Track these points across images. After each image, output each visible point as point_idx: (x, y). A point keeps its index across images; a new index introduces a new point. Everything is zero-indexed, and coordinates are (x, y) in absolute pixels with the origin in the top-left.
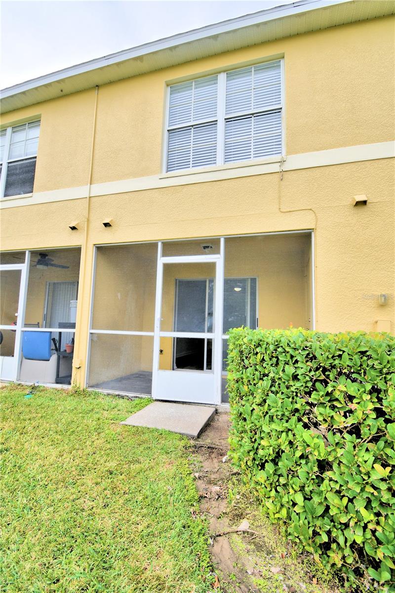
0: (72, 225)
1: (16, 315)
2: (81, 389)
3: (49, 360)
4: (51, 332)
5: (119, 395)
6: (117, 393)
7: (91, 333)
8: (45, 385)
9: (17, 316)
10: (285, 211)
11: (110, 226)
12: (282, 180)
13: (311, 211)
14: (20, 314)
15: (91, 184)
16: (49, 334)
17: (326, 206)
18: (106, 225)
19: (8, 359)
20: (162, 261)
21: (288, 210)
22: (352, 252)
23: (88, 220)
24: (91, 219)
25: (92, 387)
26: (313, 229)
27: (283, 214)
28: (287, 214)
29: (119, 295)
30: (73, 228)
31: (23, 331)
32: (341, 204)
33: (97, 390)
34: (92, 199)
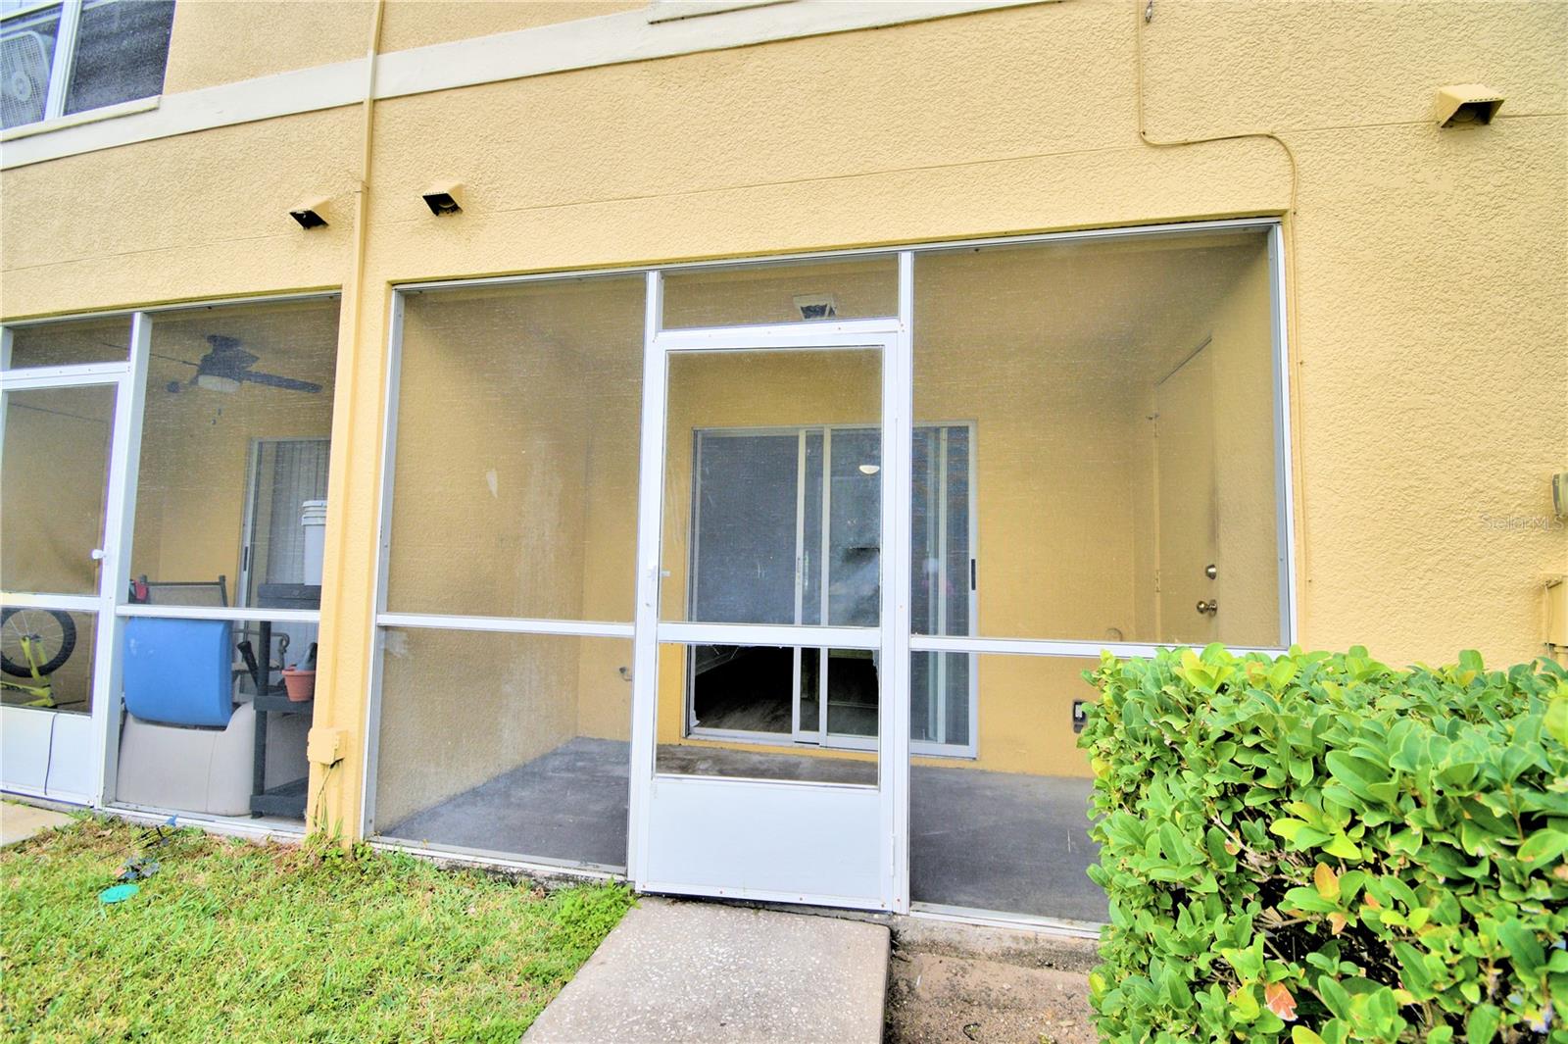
0: (300, 209)
1: (96, 554)
2: (347, 846)
3: (223, 728)
4: (229, 624)
5: (494, 871)
6: (487, 859)
7: (386, 628)
8: (208, 827)
9: (99, 562)
10: (1164, 140)
11: (455, 208)
12: (1148, 20)
13: (1272, 143)
14: (113, 554)
15: (378, 51)
16: (220, 628)
17: (1330, 123)
18: (441, 204)
19: (68, 721)
20: (660, 344)
21: (1182, 140)
22: (1441, 306)
23: (367, 190)
24: (379, 183)
25: (386, 833)
26: (1281, 214)
27: (1157, 153)
28: (1173, 152)
29: (493, 479)
30: (310, 220)
31: (123, 617)
32: (1392, 119)
33: (409, 848)
34: (384, 109)
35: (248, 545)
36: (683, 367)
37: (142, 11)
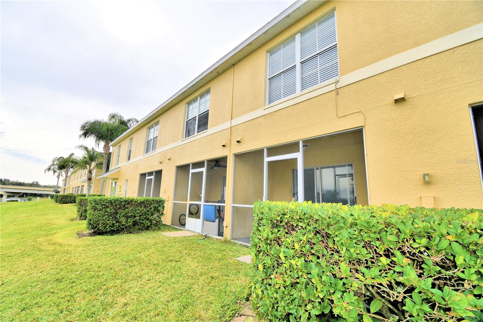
0: (223, 145)
1: (201, 196)
2: (228, 240)
3: (215, 222)
4: (216, 206)
5: (246, 246)
6: (245, 244)
7: (233, 206)
8: (212, 236)
9: (201, 197)
10: (341, 116)
11: (240, 142)
12: (337, 94)
13: (360, 113)
14: (203, 195)
15: (231, 120)
16: (214, 206)
17: (372, 107)
18: (238, 142)
19: (198, 220)
20: (267, 159)
21: (343, 115)
22: (396, 140)
23: (230, 140)
24: (232, 139)
25: (233, 239)
26: (363, 126)
27: (339, 118)
28: (342, 118)
29: (245, 183)
30: (224, 146)
31: (204, 205)
32: (384, 104)
33: (236, 241)
34: (233, 128)
35: (222, 195)
36: (270, 163)
37: (205, 116)
